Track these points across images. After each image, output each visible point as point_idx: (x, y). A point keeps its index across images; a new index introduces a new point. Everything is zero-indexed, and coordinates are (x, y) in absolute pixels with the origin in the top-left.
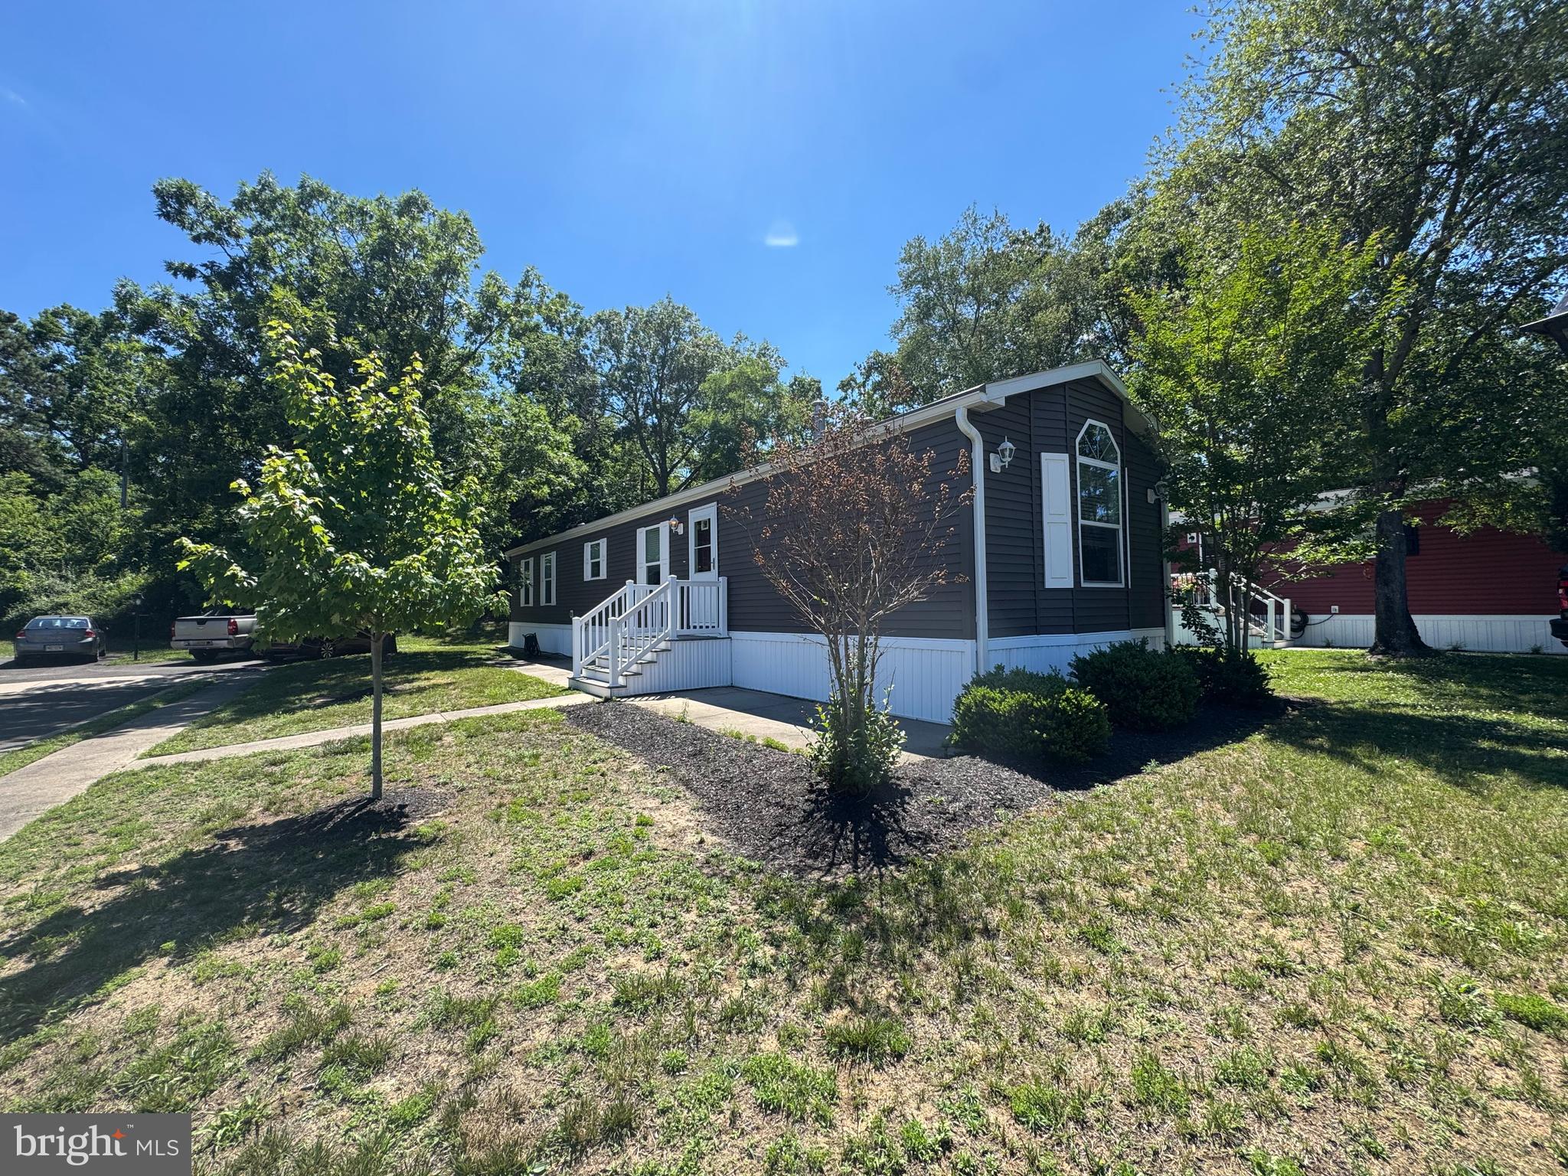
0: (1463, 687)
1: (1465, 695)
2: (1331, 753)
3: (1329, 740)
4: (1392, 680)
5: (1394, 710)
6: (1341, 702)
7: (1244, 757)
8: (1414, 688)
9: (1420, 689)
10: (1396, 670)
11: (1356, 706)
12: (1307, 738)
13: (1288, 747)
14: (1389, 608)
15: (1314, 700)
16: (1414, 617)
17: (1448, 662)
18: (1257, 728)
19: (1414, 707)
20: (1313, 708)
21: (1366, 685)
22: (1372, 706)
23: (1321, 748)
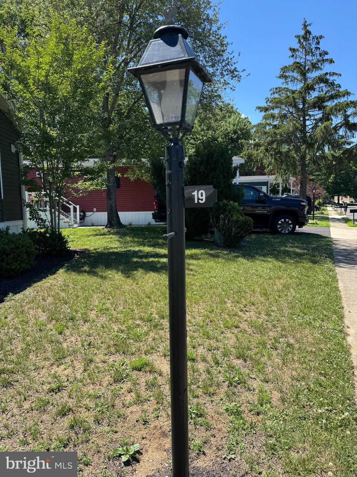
0: (131, 239)
1: (131, 242)
2: (88, 272)
3: (89, 267)
4: (111, 238)
5: (111, 251)
6: (95, 249)
7: (54, 282)
8: (118, 240)
9: (119, 241)
10: (113, 234)
11: (99, 250)
12: (80, 268)
13: (73, 273)
14: (111, 209)
15: (86, 249)
16: (119, 213)
17: (128, 230)
18: (61, 266)
19: (117, 248)
20: (84, 253)
21: (104, 241)
22: (104, 249)
23: (85, 271)
